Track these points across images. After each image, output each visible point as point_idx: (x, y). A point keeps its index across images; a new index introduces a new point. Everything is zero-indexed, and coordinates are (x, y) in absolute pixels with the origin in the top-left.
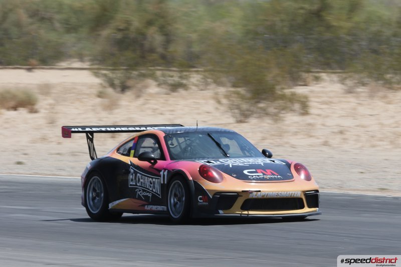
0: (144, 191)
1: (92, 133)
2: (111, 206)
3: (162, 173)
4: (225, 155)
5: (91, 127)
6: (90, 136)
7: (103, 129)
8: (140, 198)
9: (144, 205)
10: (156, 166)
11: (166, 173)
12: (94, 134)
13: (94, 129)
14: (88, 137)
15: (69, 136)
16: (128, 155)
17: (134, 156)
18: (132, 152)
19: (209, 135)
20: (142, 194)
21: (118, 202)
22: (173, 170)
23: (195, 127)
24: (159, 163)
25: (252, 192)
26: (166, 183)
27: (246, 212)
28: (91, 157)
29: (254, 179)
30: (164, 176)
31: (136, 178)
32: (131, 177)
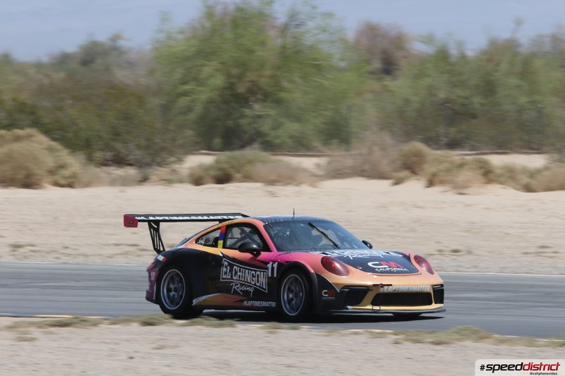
0: (242, 285)
1: (157, 222)
2: (195, 302)
3: (269, 266)
4: (336, 246)
5: (154, 216)
6: (154, 226)
7: (167, 218)
8: (236, 292)
9: (243, 301)
10: (260, 258)
11: (275, 265)
12: (161, 223)
13: (158, 218)
14: (150, 227)
15: (136, 226)
16: (216, 246)
17: (224, 247)
18: (221, 242)
19: (310, 225)
20: (239, 288)
21: (204, 297)
22: (287, 262)
23: (292, 216)
24: (264, 255)
25: (383, 286)
26: (275, 275)
27: (377, 308)
28: (156, 249)
29: (381, 272)
30: (273, 268)
31: (231, 271)
32: (225, 270)
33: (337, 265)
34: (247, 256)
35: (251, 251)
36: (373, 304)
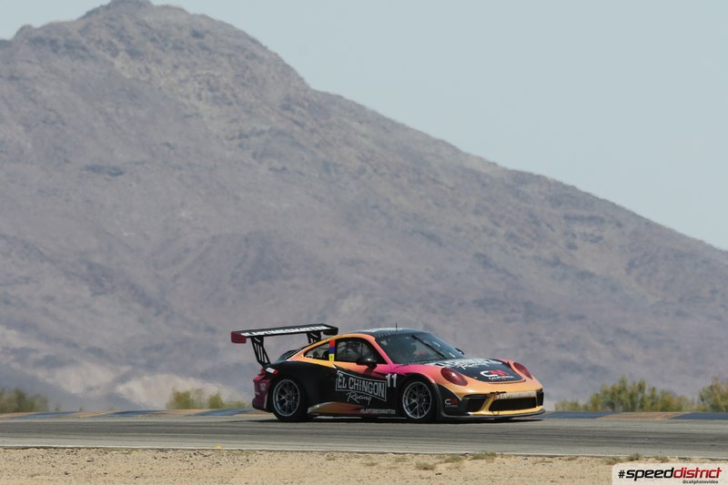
0: (359, 394)
1: (261, 337)
2: (310, 410)
3: (388, 377)
5: (257, 331)
6: (258, 342)
8: (352, 401)
9: (360, 409)
11: (395, 377)
12: (265, 338)
13: (262, 333)
14: (253, 341)
16: (327, 359)
17: (336, 360)
18: (331, 356)
20: (356, 397)
21: (319, 406)
22: (407, 374)
23: (394, 329)
24: (380, 367)
25: (498, 393)
26: (395, 386)
27: (496, 413)
28: (260, 362)
29: (494, 381)
30: (392, 380)
31: (347, 382)
32: (340, 380)
33: (454, 375)
34: (363, 368)
35: (367, 363)
36: (491, 409)
